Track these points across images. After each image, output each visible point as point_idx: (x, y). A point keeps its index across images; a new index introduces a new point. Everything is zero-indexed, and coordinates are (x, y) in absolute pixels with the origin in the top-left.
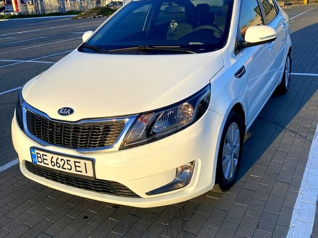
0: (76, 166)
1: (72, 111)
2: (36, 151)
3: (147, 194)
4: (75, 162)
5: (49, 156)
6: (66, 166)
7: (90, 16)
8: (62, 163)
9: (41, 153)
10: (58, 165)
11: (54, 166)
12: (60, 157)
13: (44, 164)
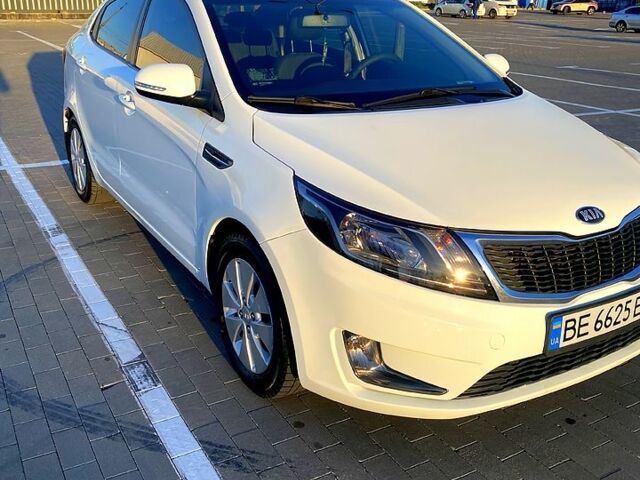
0: (636, 307)
2: (565, 318)
4: (638, 298)
5: (594, 311)
6: (622, 316)
8: (615, 316)
9: (576, 316)
10: (608, 322)
11: (600, 329)
12: (617, 304)
13: (579, 336)
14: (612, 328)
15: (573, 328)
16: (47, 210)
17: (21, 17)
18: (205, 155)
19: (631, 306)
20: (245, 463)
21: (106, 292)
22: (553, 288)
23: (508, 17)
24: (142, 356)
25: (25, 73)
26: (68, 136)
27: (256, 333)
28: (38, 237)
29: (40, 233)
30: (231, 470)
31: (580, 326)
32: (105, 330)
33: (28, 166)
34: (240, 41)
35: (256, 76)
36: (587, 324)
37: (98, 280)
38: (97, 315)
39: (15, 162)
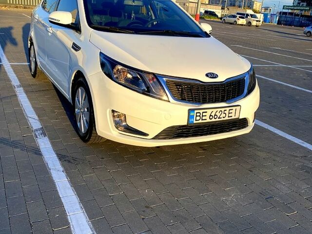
0: (229, 113)
2: (196, 111)
4: (229, 110)
5: (209, 111)
6: (222, 115)
8: (219, 115)
10: (216, 117)
11: (212, 118)
13: (202, 120)
14: (217, 120)
15: (200, 116)
16: (17, 80)
17: (25, 8)
18: (73, 47)
19: (227, 112)
20: (72, 161)
21: (33, 107)
22: (193, 100)
23: (257, 26)
24: (42, 128)
25: (21, 30)
26: (30, 49)
27: (85, 117)
28: (11, 88)
29: (12, 86)
30: (66, 163)
31: (203, 116)
32: (30, 119)
33: (12, 64)
34: (107, 15)
35: (96, 18)
36: (206, 116)
37: (31, 104)
38: (28, 114)
39: (8, 62)
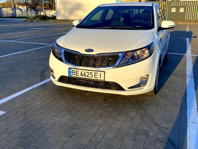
0: (95, 75)
1: (93, 51)
2: (72, 69)
3: (128, 88)
4: (95, 73)
5: (80, 71)
6: (90, 75)
7: (35, 20)
8: (87, 75)
9: (75, 70)
10: (85, 75)
11: (82, 76)
12: (87, 71)
13: (76, 75)
15: (74, 73)
19: (93, 74)
36: (78, 73)
